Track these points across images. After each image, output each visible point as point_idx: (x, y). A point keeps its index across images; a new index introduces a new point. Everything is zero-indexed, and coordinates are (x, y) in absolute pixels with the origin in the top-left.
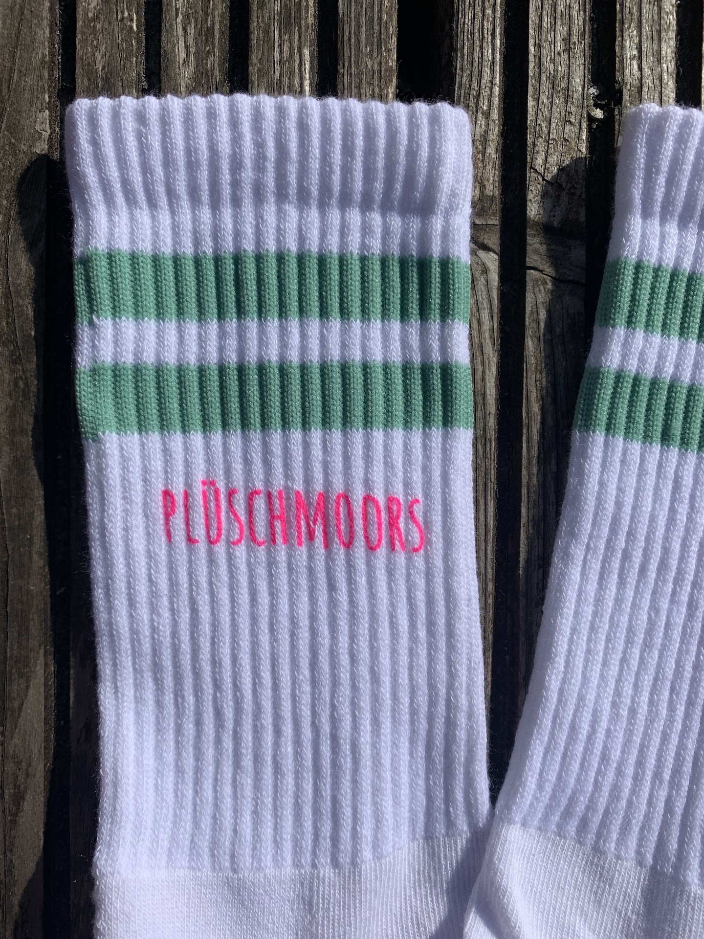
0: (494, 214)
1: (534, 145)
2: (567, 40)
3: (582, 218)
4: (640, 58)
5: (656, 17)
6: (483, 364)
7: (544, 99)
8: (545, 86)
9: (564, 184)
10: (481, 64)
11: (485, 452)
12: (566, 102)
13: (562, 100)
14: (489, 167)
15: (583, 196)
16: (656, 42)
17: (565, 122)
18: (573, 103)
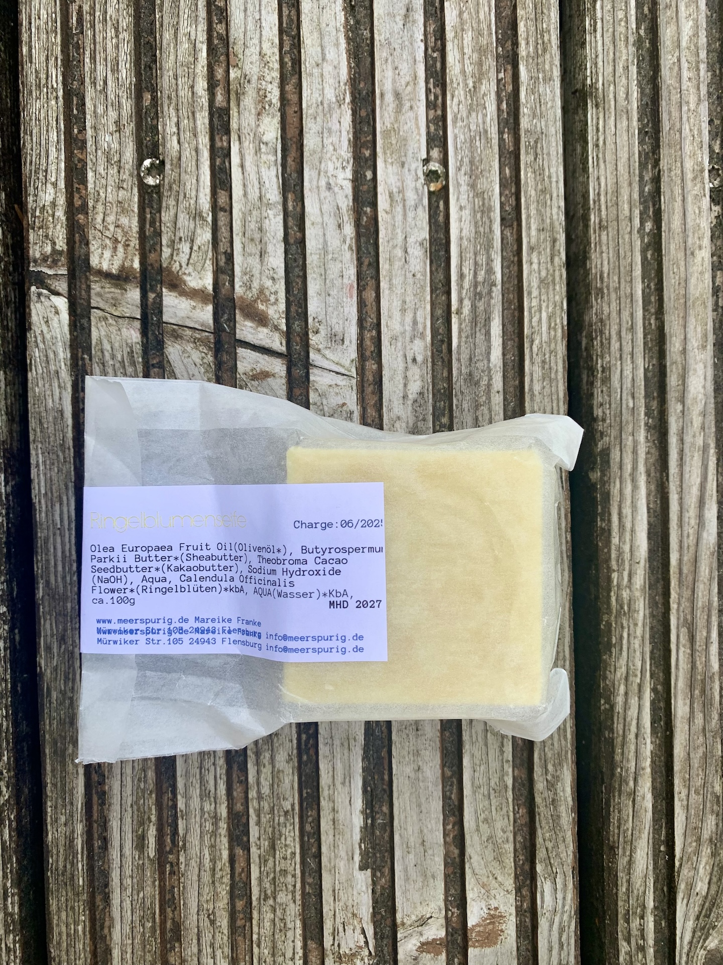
0: (63, 265)
1: (94, 207)
2: (117, 123)
3: (136, 265)
4: (178, 134)
5: (190, 100)
6: (60, 387)
7: (101, 169)
8: (102, 160)
9: (120, 239)
10: (47, 143)
11: (64, 458)
12: (119, 172)
13: (116, 170)
14: (58, 227)
15: (137, 247)
16: (191, 120)
17: (119, 188)
18: (124, 173)
